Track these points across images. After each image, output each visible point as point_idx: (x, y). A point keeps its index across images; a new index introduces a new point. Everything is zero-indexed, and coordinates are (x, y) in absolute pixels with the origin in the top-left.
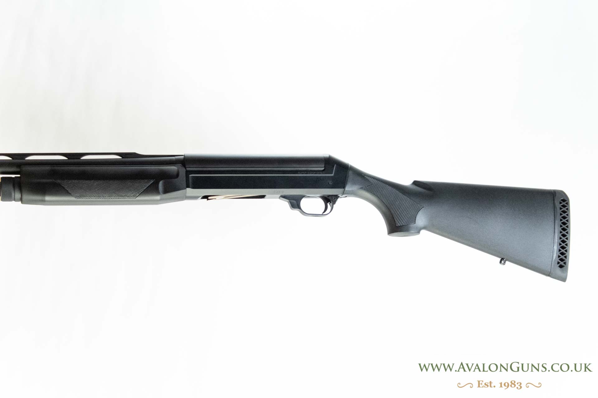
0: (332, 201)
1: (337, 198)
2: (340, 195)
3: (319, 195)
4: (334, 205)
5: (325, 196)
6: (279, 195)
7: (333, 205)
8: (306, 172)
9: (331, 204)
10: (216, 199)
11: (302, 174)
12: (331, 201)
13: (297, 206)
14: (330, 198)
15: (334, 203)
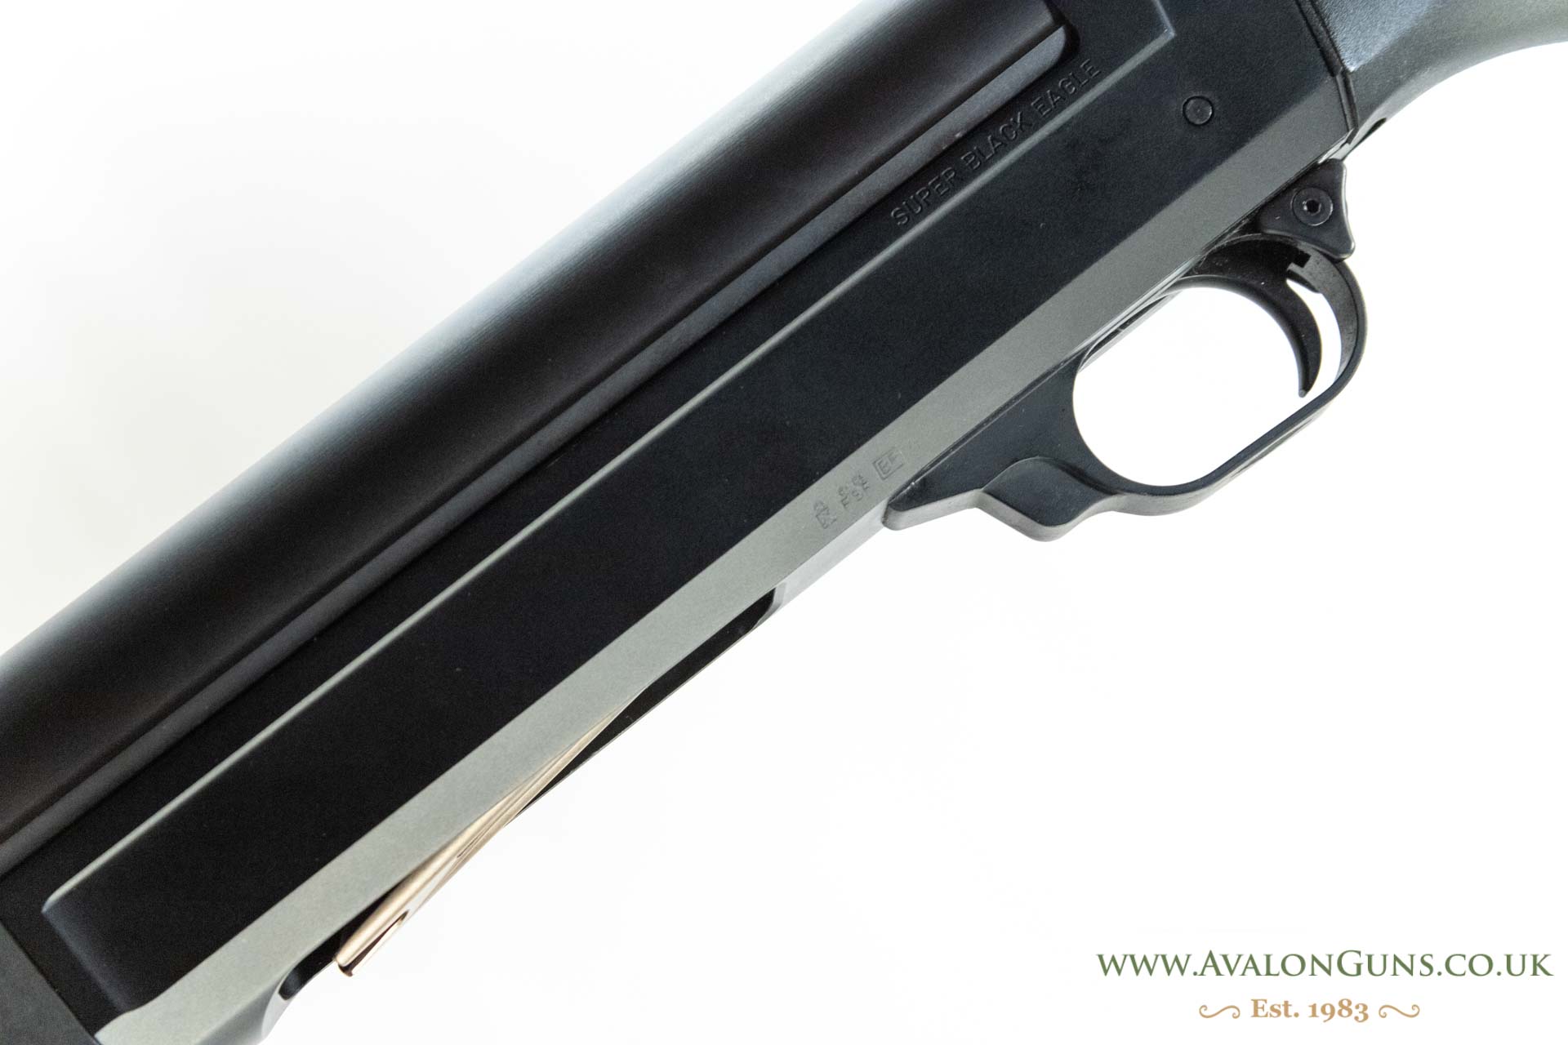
0: (1307, 239)
1: (1333, 190)
2: (1334, 153)
3: (1176, 274)
4: (1350, 262)
5: (1224, 242)
6: (880, 508)
7: (1338, 264)
8: (947, 172)
9: (1315, 265)
10: (405, 915)
11: (931, 207)
12: (1304, 246)
13: (1077, 489)
14: (1274, 229)
15: (1336, 242)
